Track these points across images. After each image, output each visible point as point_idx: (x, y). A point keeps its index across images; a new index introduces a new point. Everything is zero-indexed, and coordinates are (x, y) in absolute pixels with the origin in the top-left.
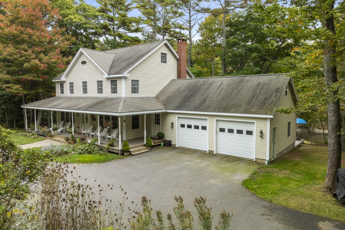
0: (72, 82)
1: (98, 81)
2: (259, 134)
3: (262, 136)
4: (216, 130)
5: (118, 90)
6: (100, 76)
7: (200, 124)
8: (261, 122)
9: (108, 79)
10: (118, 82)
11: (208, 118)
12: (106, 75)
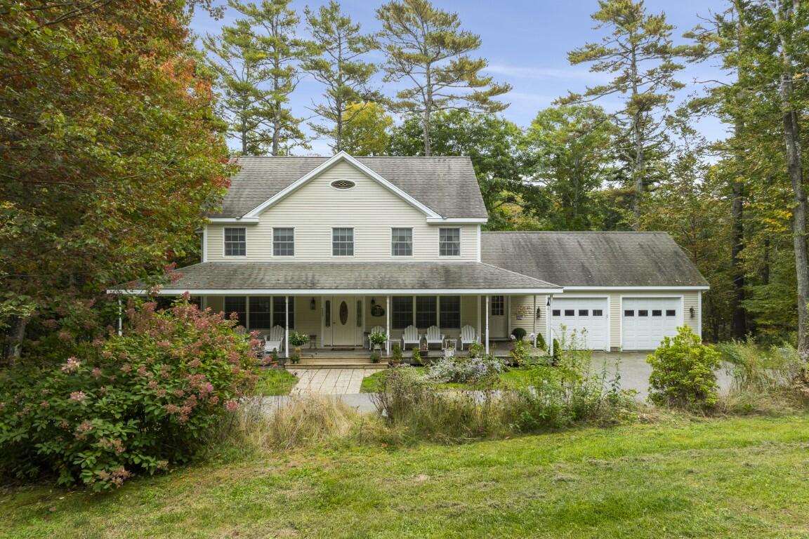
0: (290, 226)
1: (394, 230)
2: (689, 314)
3: (692, 316)
4: (622, 313)
5: (462, 248)
6: (404, 219)
7: (590, 306)
8: (690, 297)
9: (432, 225)
10: (463, 232)
11: (608, 296)
12: (435, 218)
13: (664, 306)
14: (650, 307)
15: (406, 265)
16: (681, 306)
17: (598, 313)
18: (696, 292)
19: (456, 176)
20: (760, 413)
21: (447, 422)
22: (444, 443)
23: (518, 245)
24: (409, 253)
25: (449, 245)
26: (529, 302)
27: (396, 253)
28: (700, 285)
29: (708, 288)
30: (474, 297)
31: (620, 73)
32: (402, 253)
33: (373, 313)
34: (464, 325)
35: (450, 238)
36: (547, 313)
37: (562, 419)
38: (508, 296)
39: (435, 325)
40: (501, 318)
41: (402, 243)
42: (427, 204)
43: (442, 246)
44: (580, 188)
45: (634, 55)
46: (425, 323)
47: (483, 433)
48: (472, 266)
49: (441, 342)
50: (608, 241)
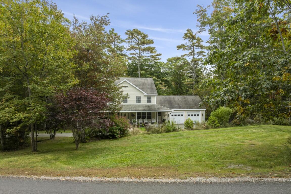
1: (137, 97)
2: (202, 115)
3: (203, 116)
4: (187, 115)
5: (152, 101)
6: (139, 95)
7: (180, 114)
8: (202, 111)
9: (145, 96)
10: (152, 98)
11: (184, 111)
12: (146, 94)
13: (196, 114)
14: (193, 114)
15: (140, 105)
16: (200, 114)
17: (182, 115)
18: (204, 110)
19: (150, 83)
20: (198, 130)
21: (156, 131)
22: (156, 134)
23: (164, 99)
24: (140, 102)
25: (149, 100)
26: (166, 113)
27: (137, 102)
28: (204, 109)
29: (206, 109)
30: (154, 112)
31: (190, 51)
32: (138, 102)
33: (132, 116)
34: (152, 118)
35: (149, 99)
36: (170, 115)
37: (171, 130)
38: (162, 112)
39: (146, 118)
40: (160, 116)
41: (138, 100)
42: (144, 91)
43: (147, 100)
44: (180, 80)
45: (193, 47)
46: (143, 118)
47: (161, 133)
48: (154, 105)
49: (148, 122)
50: (185, 98)
